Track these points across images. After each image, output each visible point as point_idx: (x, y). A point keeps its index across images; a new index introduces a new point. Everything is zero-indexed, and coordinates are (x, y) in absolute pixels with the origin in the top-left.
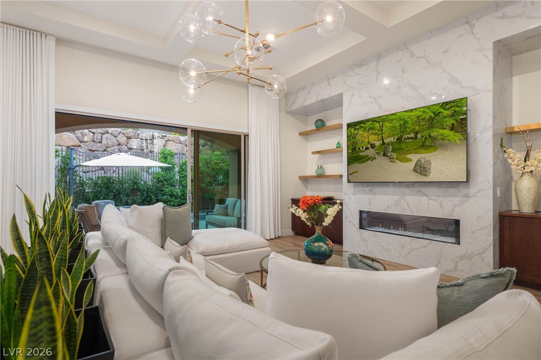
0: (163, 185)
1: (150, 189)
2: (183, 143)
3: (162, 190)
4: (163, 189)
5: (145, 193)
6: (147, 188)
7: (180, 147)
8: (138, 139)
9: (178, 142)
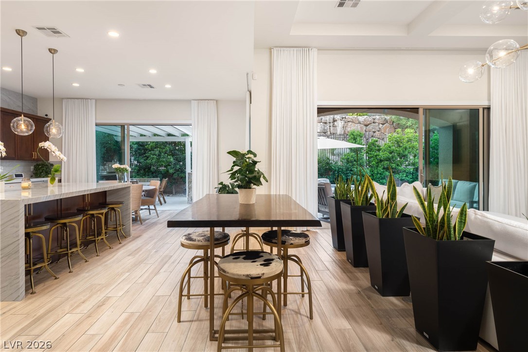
0: (353, 165)
1: (341, 169)
2: (362, 123)
3: (351, 170)
4: (353, 169)
5: (336, 172)
6: (338, 168)
7: (359, 127)
8: (321, 123)
9: (357, 122)
